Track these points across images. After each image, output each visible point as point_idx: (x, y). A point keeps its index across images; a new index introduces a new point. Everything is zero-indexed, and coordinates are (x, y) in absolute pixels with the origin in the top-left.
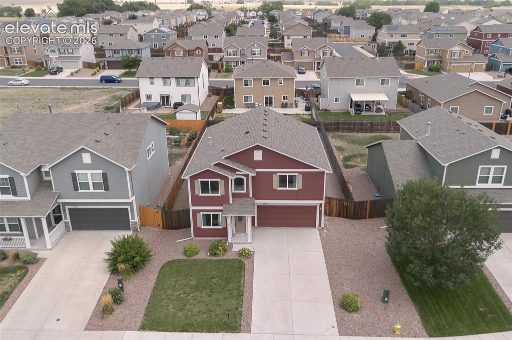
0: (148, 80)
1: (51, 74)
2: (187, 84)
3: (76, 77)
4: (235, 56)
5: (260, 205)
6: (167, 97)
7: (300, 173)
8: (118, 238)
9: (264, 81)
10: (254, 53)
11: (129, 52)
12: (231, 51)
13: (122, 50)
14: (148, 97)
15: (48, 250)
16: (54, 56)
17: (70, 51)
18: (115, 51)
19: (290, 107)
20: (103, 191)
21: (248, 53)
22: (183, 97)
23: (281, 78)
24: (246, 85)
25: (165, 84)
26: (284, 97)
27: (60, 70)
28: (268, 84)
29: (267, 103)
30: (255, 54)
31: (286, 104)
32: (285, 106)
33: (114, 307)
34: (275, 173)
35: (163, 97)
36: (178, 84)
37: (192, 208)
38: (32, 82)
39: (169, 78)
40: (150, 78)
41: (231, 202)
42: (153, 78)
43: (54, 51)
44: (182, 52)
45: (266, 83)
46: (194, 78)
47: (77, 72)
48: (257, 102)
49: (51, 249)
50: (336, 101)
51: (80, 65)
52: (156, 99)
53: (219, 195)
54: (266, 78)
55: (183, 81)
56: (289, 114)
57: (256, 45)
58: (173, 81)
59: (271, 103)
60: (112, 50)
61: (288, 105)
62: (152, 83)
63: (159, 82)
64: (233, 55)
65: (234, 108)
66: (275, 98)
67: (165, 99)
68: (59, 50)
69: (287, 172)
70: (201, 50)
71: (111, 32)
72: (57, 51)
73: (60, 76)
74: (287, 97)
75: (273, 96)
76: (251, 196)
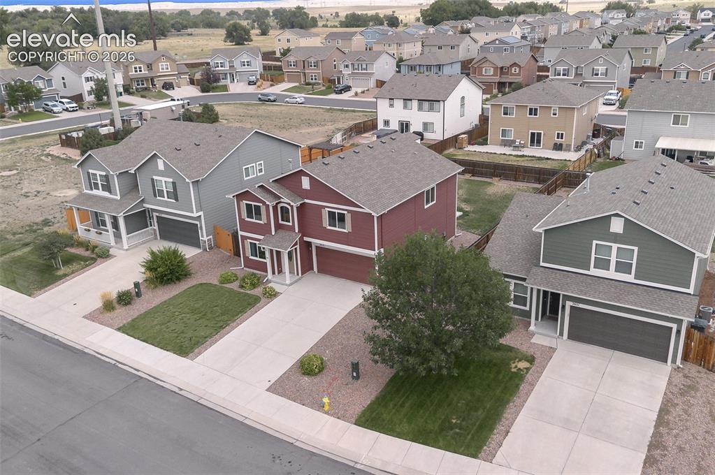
0: (387, 102)
1: (336, 93)
2: (431, 109)
3: (360, 97)
4: (566, 77)
5: (319, 245)
6: (407, 124)
7: (349, 211)
8: (162, 248)
9: (531, 109)
10: (597, 72)
11: (427, 68)
12: (561, 68)
13: (419, 65)
14: (387, 123)
15: (124, 250)
16: (346, 72)
17: (364, 66)
18: (412, 67)
19: (565, 150)
20: (174, 201)
21: (587, 73)
22: (425, 125)
23: (555, 107)
24: (505, 114)
25: (405, 107)
26: (558, 134)
27: (348, 88)
28: (536, 114)
29: (532, 141)
30: (597, 75)
31: (561, 145)
32: (558, 147)
33: (117, 306)
34: (324, 207)
35: (402, 124)
36: (420, 109)
37: (240, 233)
38: (307, 101)
39: (411, 100)
40: (390, 99)
41: (273, 234)
42: (393, 99)
43: (347, 66)
44: (492, 69)
45: (533, 112)
46: (439, 101)
47: (363, 92)
48: (519, 139)
49: (127, 250)
50: (636, 147)
51: (372, 83)
52: (394, 126)
53: (261, 222)
54: (533, 106)
55: (426, 105)
56: (553, 160)
57: (601, 61)
58: (415, 104)
59: (539, 142)
60: (408, 66)
61: (564, 147)
62: (391, 106)
63: (399, 104)
64: (563, 75)
65: (487, 144)
66: (544, 134)
67: (405, 127)
68: (353, 64)
69: (338, 208)
70: (519, 67)
71: (440, 44)
72: (350, 66)
73: (345, 96)
74: (562, 134)
75: (542, 132)
76: (297, 231)
